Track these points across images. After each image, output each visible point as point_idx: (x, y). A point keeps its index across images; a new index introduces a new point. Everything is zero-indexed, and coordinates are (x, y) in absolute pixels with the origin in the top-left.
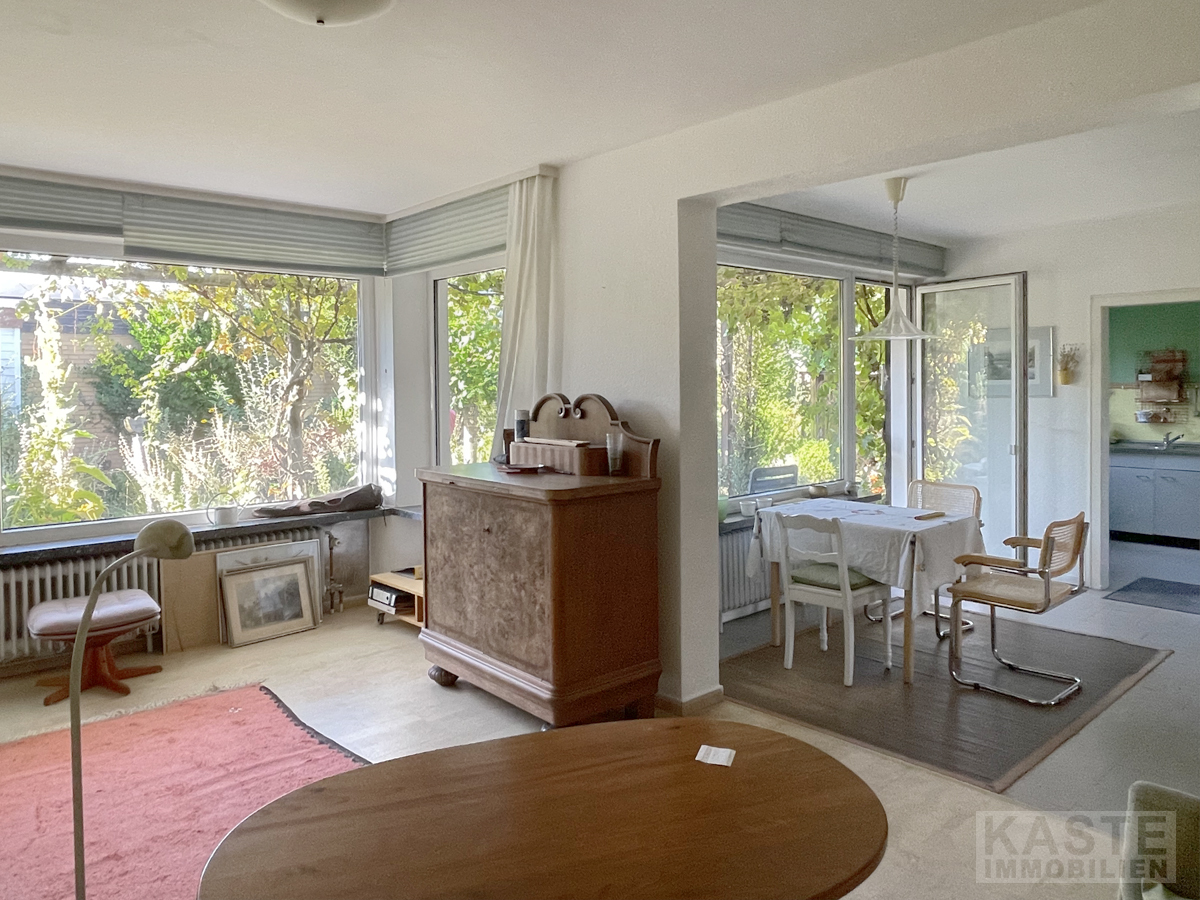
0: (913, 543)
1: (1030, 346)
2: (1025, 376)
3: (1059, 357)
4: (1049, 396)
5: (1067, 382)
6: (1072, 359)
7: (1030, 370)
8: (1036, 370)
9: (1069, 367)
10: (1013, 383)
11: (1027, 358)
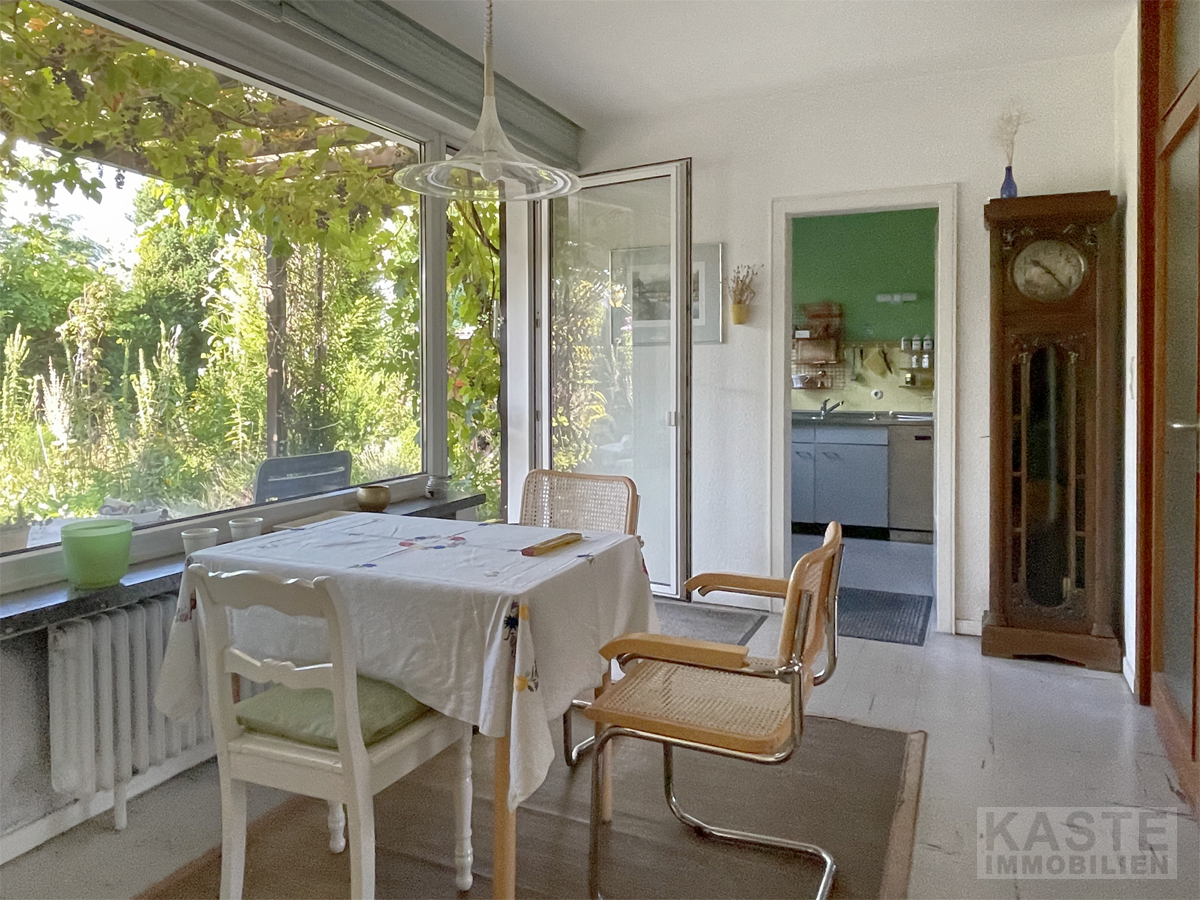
0: (512, 623)
1: (694, 271)
2: (688, 311)
3: (732, 285)
4: (717, 342)
5: (740, 321)
6: (748, 287)
7: (694, 304)
8: (701, 305)
9: (744, 300)
10: (672, 324)
11: (690, 284)
